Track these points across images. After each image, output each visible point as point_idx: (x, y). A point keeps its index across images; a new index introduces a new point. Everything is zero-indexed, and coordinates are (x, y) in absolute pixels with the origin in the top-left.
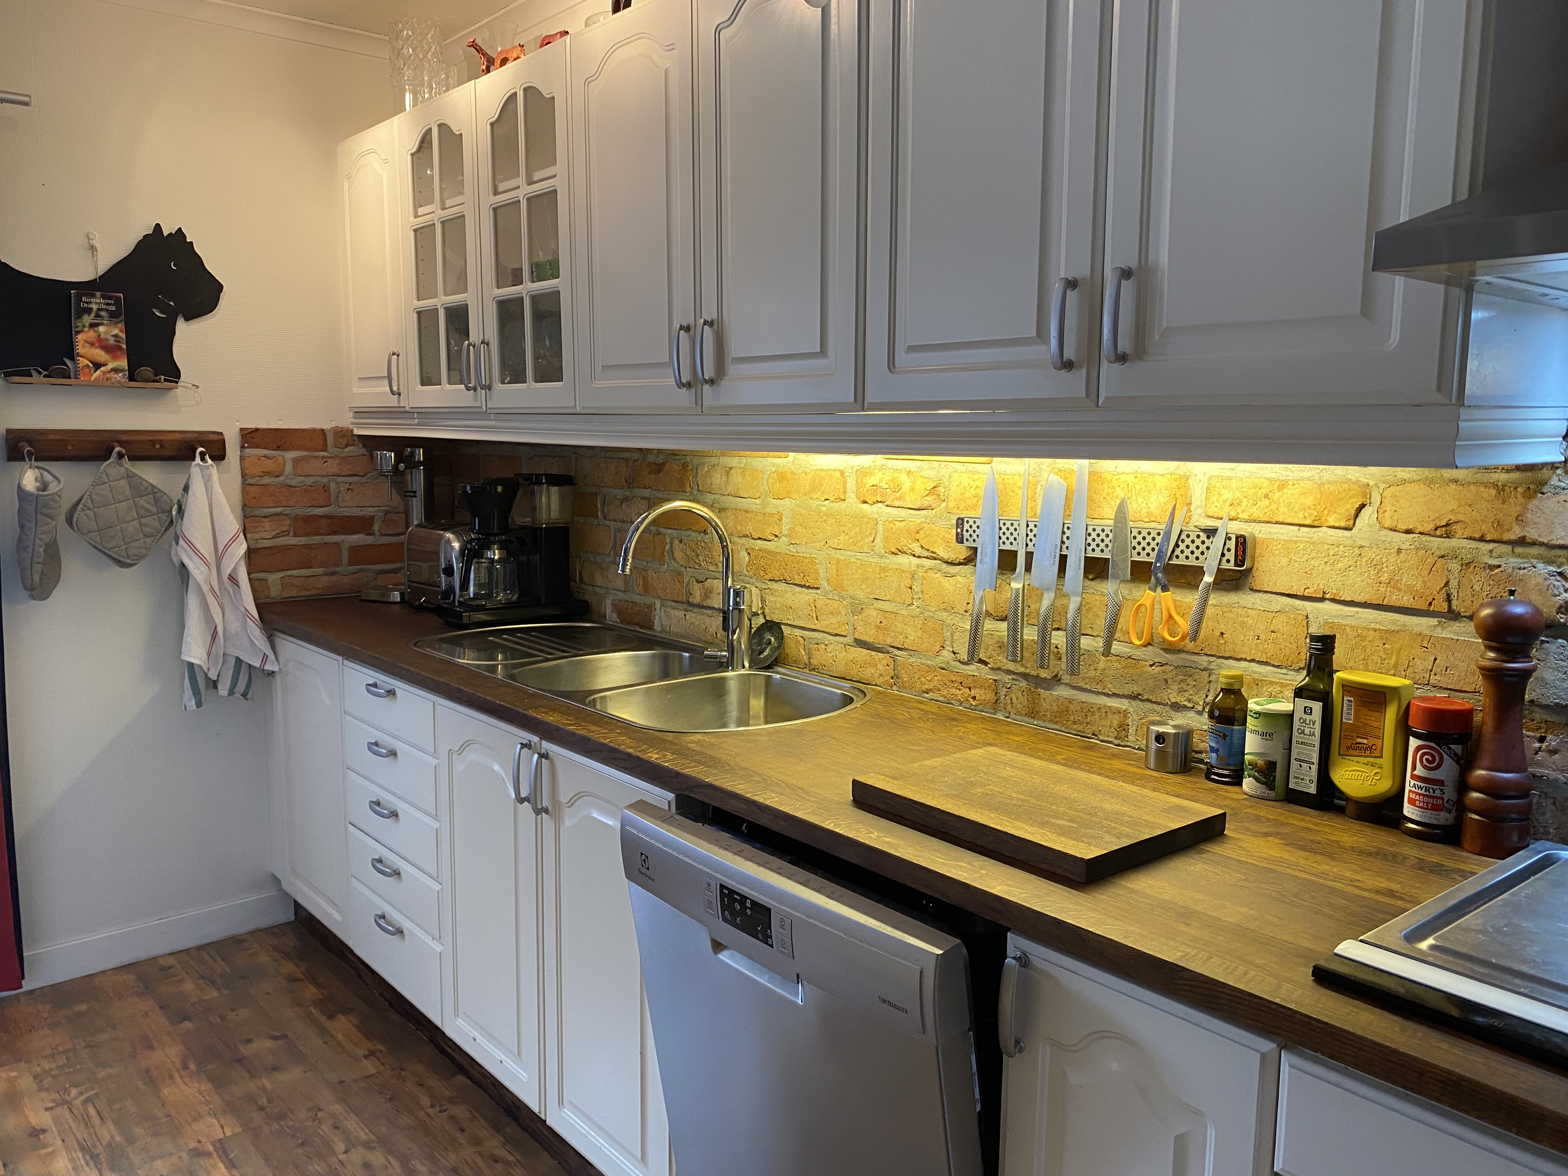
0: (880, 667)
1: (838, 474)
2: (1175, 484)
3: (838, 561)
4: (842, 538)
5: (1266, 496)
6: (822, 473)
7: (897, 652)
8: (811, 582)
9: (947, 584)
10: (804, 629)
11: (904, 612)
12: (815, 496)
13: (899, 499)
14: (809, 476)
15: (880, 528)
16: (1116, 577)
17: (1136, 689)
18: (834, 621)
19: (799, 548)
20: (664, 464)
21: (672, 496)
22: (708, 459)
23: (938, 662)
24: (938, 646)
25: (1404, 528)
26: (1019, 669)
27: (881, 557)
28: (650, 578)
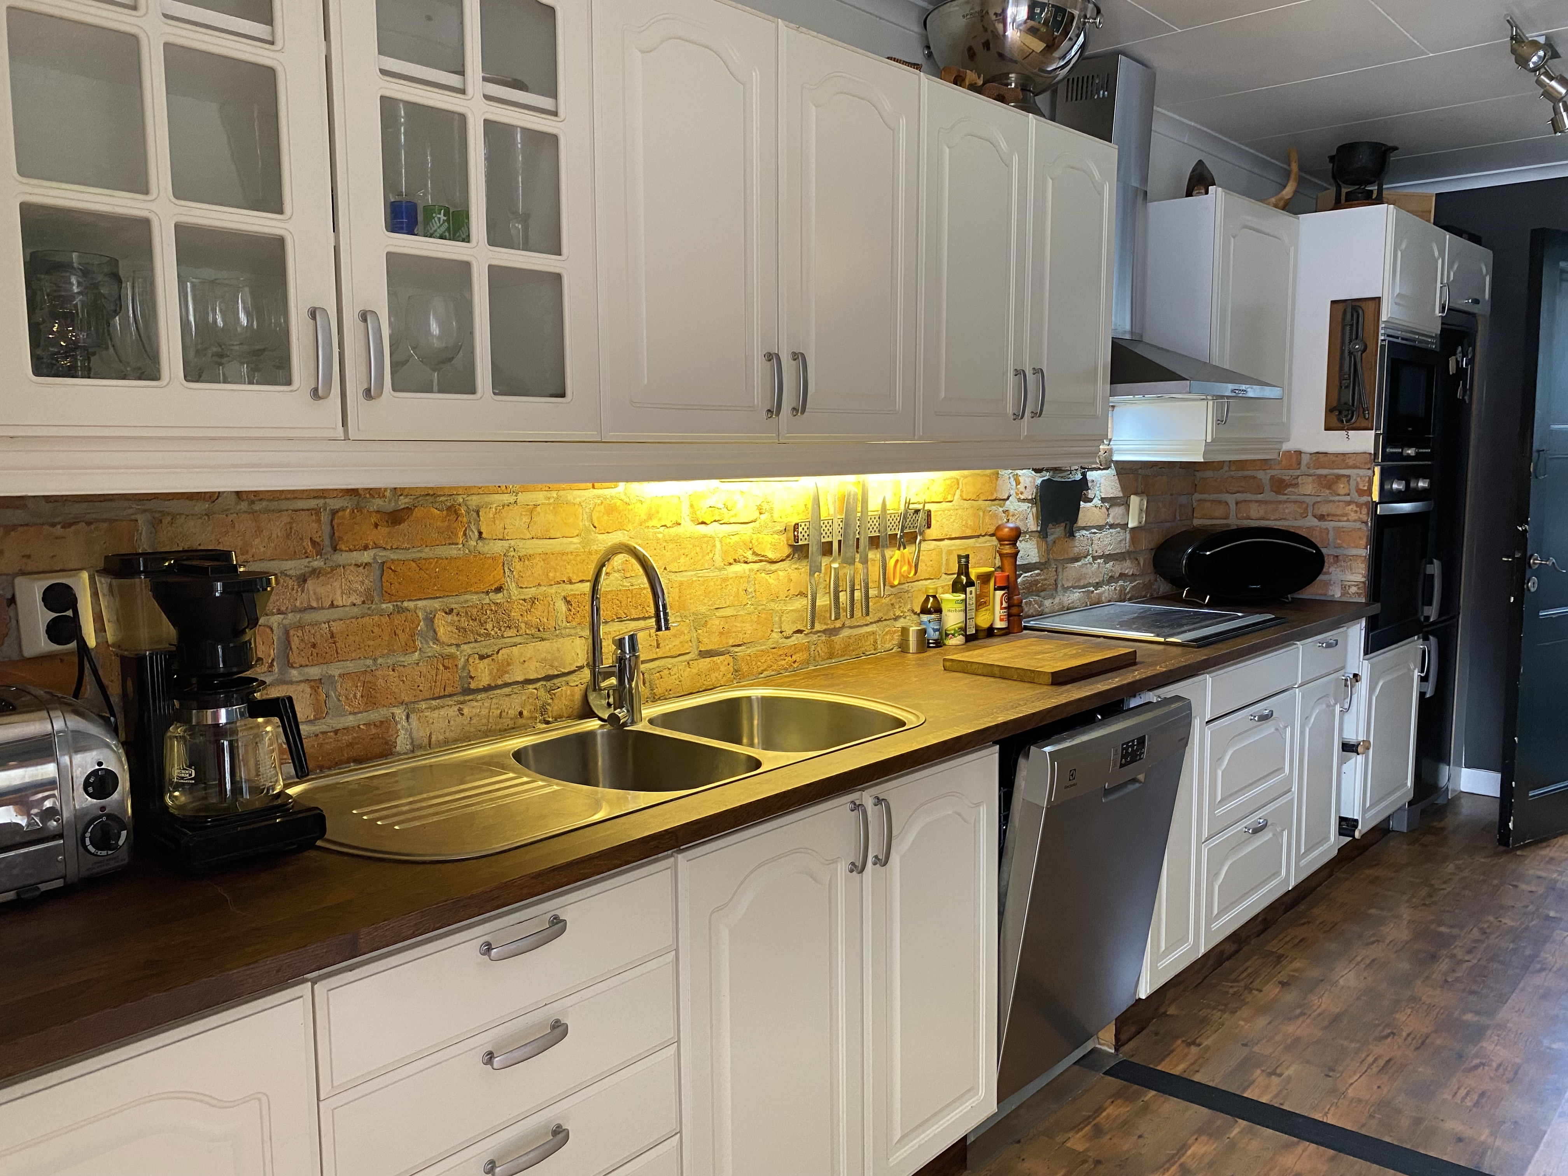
0: (723, 668)
1: (675, 501)
4: (682, 560)
6: (660, 502)
9: (771, 580)
12: (650, 524)
14: (645, 505)
15: (718, 544)
17: (880, 615)
18: (677, 642)
19: (634, 581)
20: (409, 510)
21: (427, 552)
22: (497, 497)
23: (770, 644)
24: (769, 631)
25: (968, 498)
26: (825, 627)
27: (720, 569)
28: (381, 682)
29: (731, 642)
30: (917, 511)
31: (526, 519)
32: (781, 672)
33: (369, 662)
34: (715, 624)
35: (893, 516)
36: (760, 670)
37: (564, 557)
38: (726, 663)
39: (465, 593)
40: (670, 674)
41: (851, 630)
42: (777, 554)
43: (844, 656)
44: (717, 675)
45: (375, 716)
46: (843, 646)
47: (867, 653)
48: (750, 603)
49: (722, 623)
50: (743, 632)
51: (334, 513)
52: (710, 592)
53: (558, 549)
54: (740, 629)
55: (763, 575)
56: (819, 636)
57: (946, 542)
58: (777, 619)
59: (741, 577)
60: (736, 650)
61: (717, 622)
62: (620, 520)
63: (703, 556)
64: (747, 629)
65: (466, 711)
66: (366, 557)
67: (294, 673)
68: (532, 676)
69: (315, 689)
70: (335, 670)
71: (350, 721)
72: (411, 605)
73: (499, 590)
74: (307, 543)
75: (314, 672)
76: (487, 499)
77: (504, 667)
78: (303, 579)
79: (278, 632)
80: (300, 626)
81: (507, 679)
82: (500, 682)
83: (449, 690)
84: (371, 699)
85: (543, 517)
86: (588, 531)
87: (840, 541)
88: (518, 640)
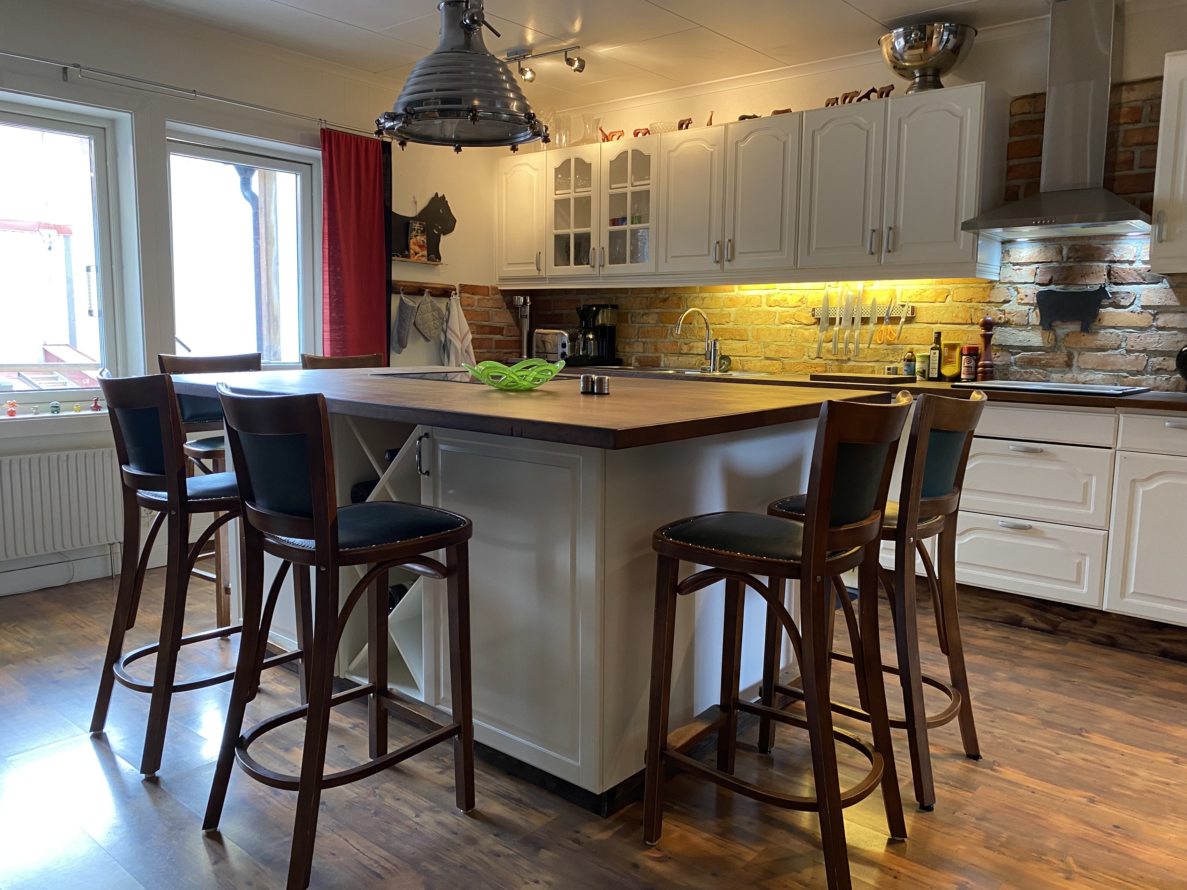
0: (776, 366)
1: (758, 297)
2: (891, 293)
3: (758, 329)
4: (760, 320)
5: (920, 294)
6: (751, 297)
7: (784, 359)
8: (745, 338)
9: (806, 333)
10: (740, 356)
11: (788, 344)
12: (747, 305)
13: (786, 304)
14: (745, 298)
15: (777, 315)
16: (872, 322)
17: (878, 358)
18: (755, 351)
19: (738, 326)
20: (668, 298)
21: (673, 310)
22: (693, 295)
23: (802, 360)
24: (802, 355)
25: (959, 300)
26: (836, 358)
27: (778, 325)
28: (658, 346)
29: (781, 356)
30: (903, 306)
31: (701, 302)
33: (656, 340)
34: (773, 347)
35: (882, 308)
37: (713, 315)
45: (657, 355)
48: (792, 341)
49: (777, 347)
50: (787, 353)
52: (772, 334)
53: (712, 312)
54: (786, 351)
55: (801, 330)
58: (807, 350)
59: (788, 330)
62: (734, 304)
63: (770, 320)
64: (791, 352)
65: (679, 359)
66: (657, 310)
67: (640, 339)
68: (700, 353)
69: (644, 344)
70: (648, 340)
71: (651, 355)
72: (667, 325)
73: (691, 324)
74: (644, 306)
75: (644, 340)
76: (690, 295)
77: (691, 348)
79: (637, 328)
81: (692, 352)
82: (689, 352)
83: (675, 352)
84: (656, 350)
85: (707, 301)
86: (723, 307)
88: (696, 340)
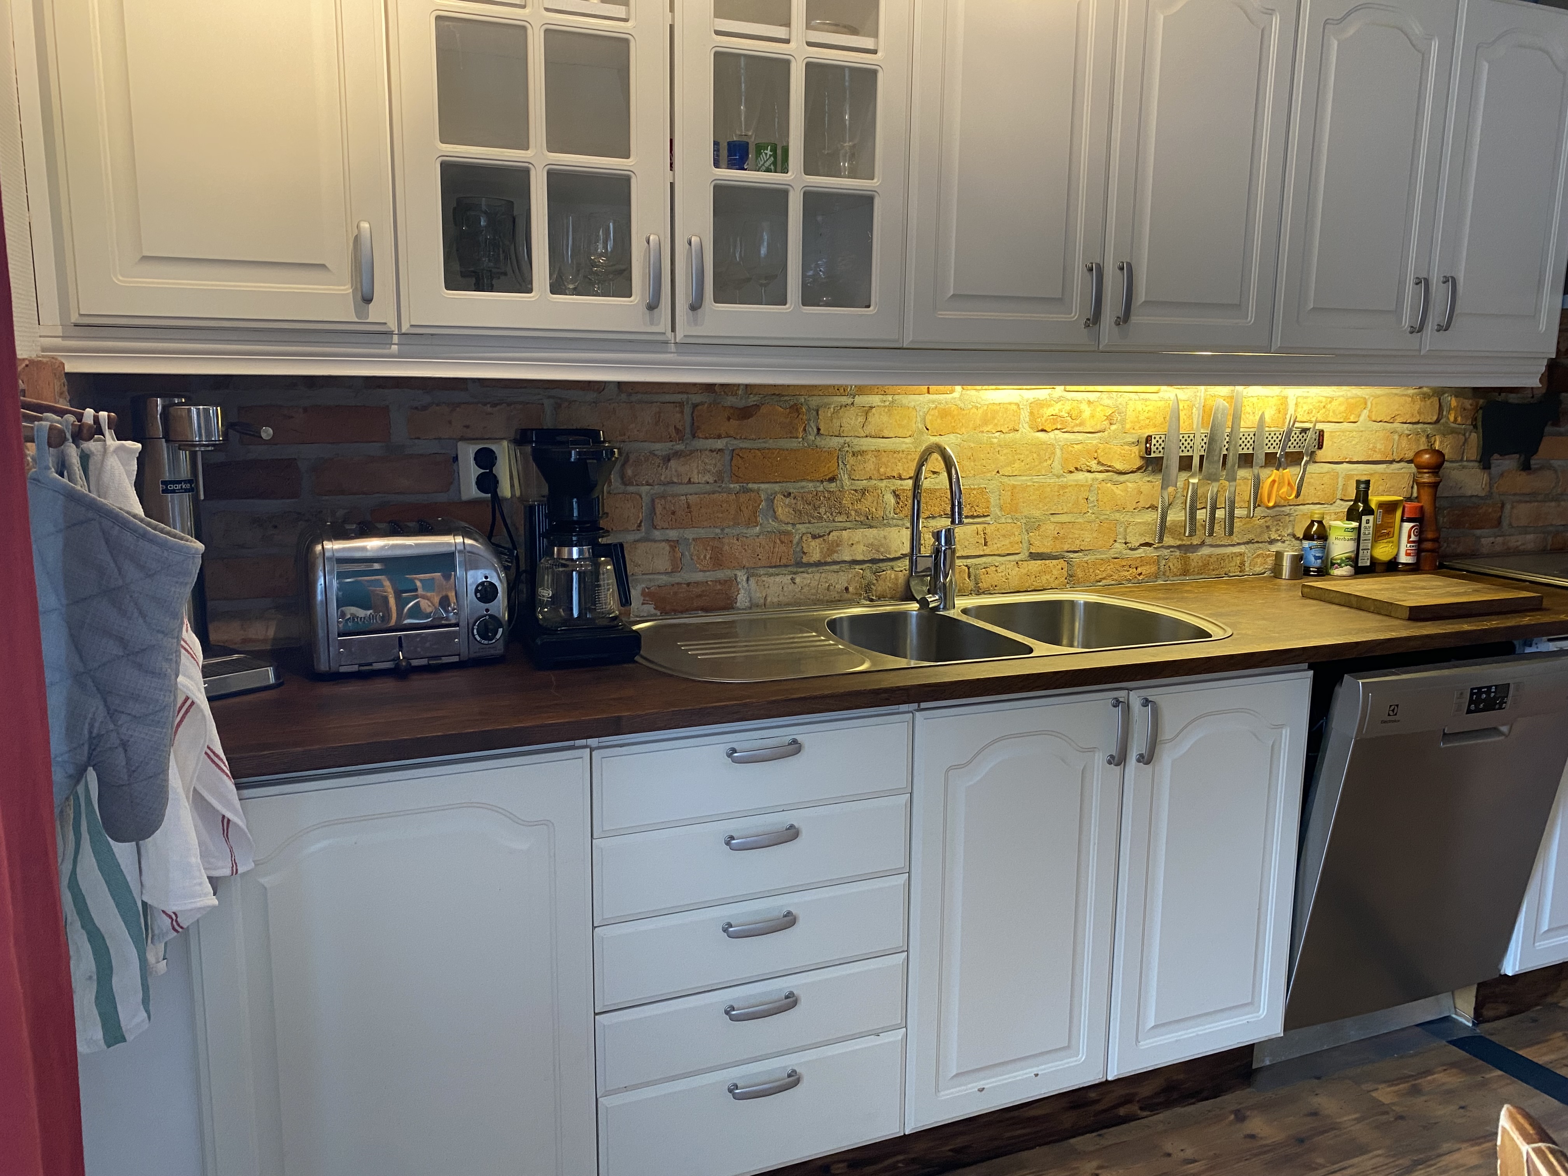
1: (1014, 407)
2: (1279, 402)
3: (1014, 487)
4: (1017, 465)
5: (1324, 407)
6: (995, 407)
8: (980, 511)
9: (1118, 491)
10: (968, 557)
11: (1080, 520)
12: (985, 429)
13: (1080, 424)
14: (980, 411)
15: (1058, 452)
16: (1256, 465)
18: (1006, 542)
19: (964, 481)
20: (757, 407)
21: (771, 444)
22: (835, 398)
23: (1112, 553)
24: (1112, 542)
25: (1379, 420)
26: (1179, 543)
27: (1058, 477)
28: (726, 548)
29: (1066, 547)
30: (1304, 431)
31: (861, 419)
32: (1124, 582)
33: (718, 531)
34: (1050, 529)
35: (1272, 434)
36: (1098, 578)
37: (895, 455)
38: (1060, 567)
39: (802, 480)
40: (996, 571)
41: (1213, 549)
42: (1125, 466)
43: (1201, 574)
44: (1048, 577)
45: (720, 575)
46: (1200, 564)
47: (1231, 574)
48: (1091, 511)
49: (1057, 528)
50: (1081, 539)
51: (695, 406)
52: (1045, 498)
53: (891, 447)
54: (1077, 536)
55: (1109, 485)
56: (1171, 552)
57: (1345, 465)
58: (1122, 529)
59: (1082, 486)
60: (1072, 556)
61: (1052, 527)
62: (953, 424)
63: (1040, 463)
64: (1087, 538)
66: (720, 444)
67: (657, 534)
68: (860, 558)
69: (673, 548)
70: (689, 534)
72: (755, 486)
73: (832, 480)
74: (672, 430)
75: (673, 534)
76: (826, 400)
77: (834, 547)
78: (667, 459)
79: (646, 500)
80: (663, 496)
81: (835, 557)
82: (829, 560)
83: (784, 561)
84: (718, 562)
85: (877, 419)
86: (921, 433)
87: (1202, 457)
88: (848, 525)
